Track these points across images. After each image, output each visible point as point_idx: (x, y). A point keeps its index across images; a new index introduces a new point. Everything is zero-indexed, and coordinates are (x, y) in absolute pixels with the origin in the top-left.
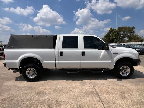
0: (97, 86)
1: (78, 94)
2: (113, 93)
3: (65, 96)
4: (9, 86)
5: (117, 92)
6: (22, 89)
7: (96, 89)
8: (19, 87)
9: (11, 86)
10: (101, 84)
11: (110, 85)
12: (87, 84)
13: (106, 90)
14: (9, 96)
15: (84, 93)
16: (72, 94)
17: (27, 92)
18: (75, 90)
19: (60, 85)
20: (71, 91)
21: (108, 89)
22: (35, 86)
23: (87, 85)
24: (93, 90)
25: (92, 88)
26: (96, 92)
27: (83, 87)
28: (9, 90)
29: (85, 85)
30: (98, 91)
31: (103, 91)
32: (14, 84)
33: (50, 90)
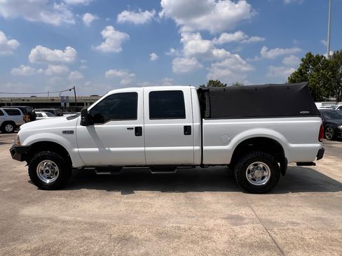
0: (275, 229)
1: (225, 246)
2: (324, 249)
3: (191, 249)
4: (36, 219)
5: (334, 248)
6: (72, 226)
7: (273, 235)
8: (64, 222)
9: (42, 219)
10: (288, 223)
11: (312, 229)
12: (245, 221)
13: (303, 239)
14: (46, 242)
15: (243, 245)
16: (211, 245)
17: (87, 234)
18: (215, 236)
19: (172, 220)
20: (204, 238)
21: (307, 238)
22: (105, 221)
23: (246, 224)
24: (267, 237)
25: (262, 234)
26: (274, 244)
27: (237, 229)
28: (41, 228)
29: (241, 224)
30: (280, 241)
31: (293, 243)
32: (46, 213)
33: (147, 234)
